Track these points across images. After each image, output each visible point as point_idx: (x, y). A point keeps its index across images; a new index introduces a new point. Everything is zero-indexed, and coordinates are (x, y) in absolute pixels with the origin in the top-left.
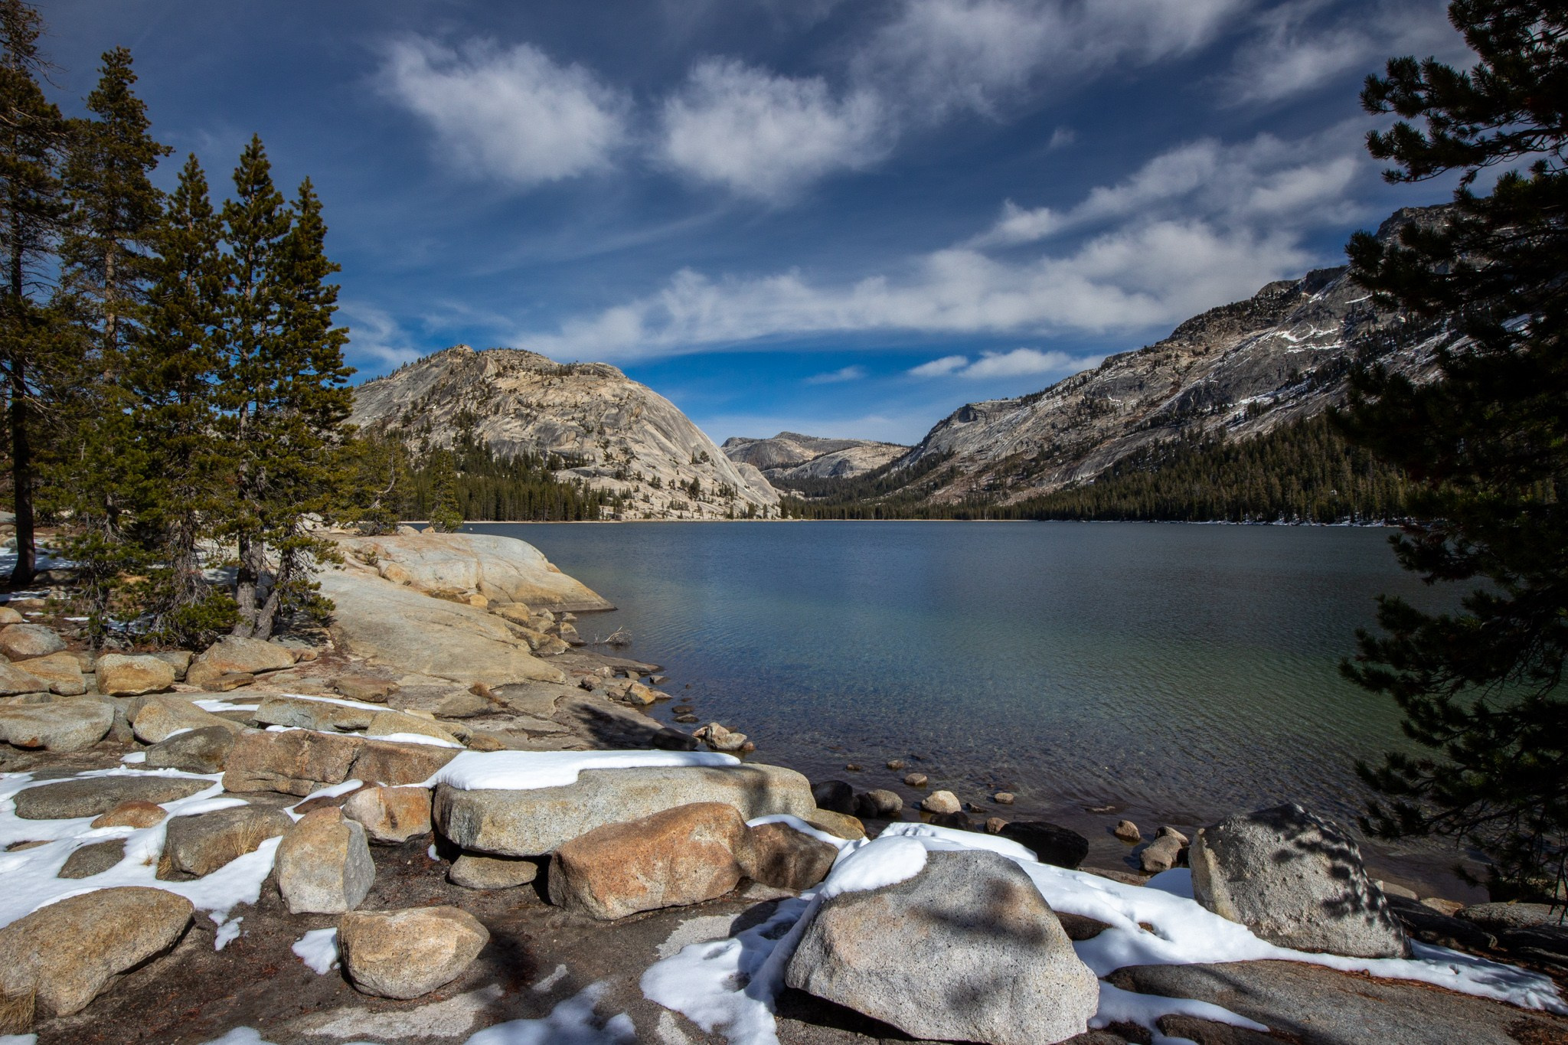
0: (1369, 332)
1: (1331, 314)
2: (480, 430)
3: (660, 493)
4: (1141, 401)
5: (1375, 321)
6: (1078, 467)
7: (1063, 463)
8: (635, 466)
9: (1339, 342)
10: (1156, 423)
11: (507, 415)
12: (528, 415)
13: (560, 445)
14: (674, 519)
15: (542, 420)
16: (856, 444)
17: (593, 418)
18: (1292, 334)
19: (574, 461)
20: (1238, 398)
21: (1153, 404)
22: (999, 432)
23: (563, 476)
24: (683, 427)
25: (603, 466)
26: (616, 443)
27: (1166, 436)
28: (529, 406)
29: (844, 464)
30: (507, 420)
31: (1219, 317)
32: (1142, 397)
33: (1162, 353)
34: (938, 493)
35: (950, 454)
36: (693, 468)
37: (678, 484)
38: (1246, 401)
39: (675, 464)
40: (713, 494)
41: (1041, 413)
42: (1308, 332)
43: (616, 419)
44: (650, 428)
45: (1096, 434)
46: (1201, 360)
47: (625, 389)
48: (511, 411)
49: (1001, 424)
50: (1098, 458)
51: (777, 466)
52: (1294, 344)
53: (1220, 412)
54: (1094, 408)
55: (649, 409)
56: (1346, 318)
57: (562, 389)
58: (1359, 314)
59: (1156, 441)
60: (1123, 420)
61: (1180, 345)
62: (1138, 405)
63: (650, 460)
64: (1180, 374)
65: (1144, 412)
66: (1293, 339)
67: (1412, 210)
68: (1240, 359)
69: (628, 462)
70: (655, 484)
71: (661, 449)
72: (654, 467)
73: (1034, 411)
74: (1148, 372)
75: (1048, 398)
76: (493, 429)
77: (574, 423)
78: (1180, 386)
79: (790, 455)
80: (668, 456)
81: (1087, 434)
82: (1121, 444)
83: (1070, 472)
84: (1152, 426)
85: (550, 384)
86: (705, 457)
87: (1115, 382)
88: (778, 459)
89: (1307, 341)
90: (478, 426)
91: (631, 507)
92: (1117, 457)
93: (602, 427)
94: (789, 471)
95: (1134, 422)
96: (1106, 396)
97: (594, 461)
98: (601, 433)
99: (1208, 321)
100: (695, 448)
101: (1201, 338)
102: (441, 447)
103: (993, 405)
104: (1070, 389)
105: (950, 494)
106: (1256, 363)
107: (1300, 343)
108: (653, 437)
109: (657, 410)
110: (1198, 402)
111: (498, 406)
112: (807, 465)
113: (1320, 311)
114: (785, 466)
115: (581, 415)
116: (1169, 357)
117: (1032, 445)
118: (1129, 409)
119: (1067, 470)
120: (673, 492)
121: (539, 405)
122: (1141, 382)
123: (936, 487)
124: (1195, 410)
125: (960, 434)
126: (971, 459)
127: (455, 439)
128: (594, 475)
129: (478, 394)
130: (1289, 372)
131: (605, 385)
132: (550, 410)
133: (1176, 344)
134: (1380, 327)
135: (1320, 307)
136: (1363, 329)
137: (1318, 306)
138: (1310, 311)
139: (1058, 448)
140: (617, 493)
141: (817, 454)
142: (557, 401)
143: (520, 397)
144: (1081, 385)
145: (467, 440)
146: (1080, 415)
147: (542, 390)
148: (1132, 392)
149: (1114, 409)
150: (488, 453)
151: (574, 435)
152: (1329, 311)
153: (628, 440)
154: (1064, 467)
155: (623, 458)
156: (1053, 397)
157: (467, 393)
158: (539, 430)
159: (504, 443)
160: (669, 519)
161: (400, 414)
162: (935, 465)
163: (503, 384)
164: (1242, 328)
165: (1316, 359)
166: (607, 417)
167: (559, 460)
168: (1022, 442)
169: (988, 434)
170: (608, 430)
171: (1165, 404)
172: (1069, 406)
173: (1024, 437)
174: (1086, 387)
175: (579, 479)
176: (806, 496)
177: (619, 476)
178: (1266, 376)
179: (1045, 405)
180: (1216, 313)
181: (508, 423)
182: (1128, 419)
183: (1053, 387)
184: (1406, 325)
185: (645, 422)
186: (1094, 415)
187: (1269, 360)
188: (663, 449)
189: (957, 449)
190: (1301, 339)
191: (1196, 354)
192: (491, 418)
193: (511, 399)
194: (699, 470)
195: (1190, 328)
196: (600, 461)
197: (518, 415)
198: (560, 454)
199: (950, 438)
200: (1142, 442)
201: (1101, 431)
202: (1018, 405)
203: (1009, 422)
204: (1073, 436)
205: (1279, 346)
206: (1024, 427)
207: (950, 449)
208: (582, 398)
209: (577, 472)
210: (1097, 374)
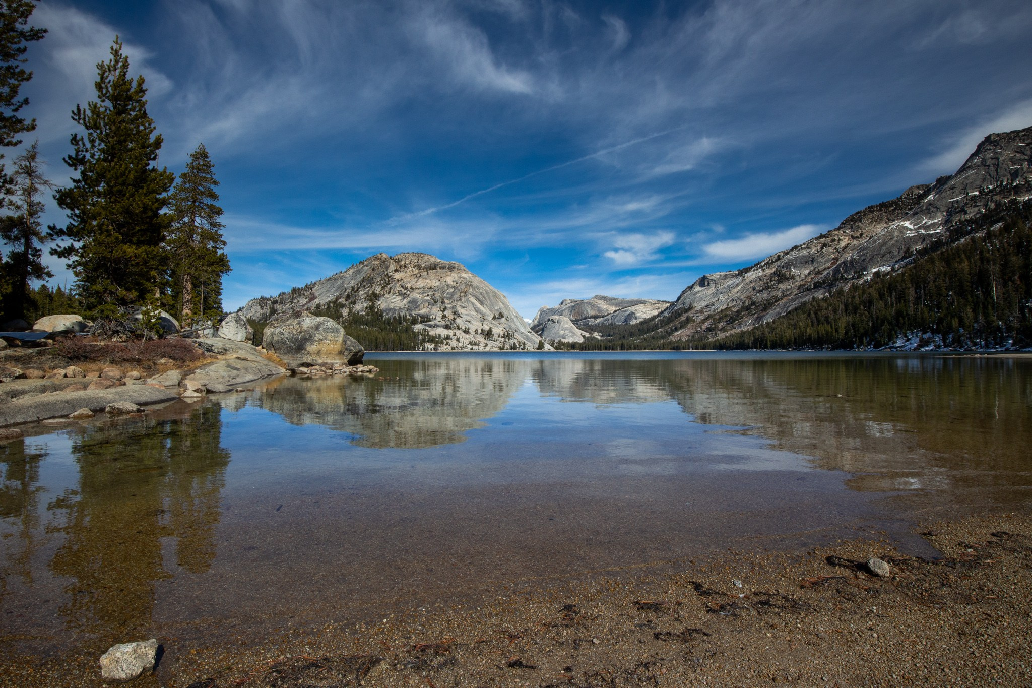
0: (960, 221)
1: (938, 208)
2: (379, 303)
3: (468, 336)
4: (811, 271)
5: (966, 213)
6: (764, 316)
7: (755, 313)
8: (459, 321)
9: (941, 228)
10: (817, 286)
11: (394, 294)
12: (405, 294)
13: (419, 310)
14: (469, 350)
15: (412, 297)
16: (643, 302)
17: (440, 295)
18: (910, 224)
19: (425, 319)
20: (871, 268)
21: (819, 273)
22: (721, 293)
23: (418, 327)
24: (492, 298)
25: (440, 321)
26: (450, 308)
27: (820, 295)
28: (406, 289)
29: (631, 315)
30: (394, 297)
31: (872, 212)
32: (812, 268)
33: (830, 238)
34: (676, 333)
35: (690, 308)
36: (493, 322)
37: (479, 331)
38: (875, 270)
39: (483, 319)
40: (499, 336)
41: (747, 281)
42: (922, 221)
43: (452, 294)
44: (473, 299)
45: (780, 294)
46: (855, 242)
47: (460, 277)
48: (397, 292)
49: (723, 288)
50: (778, 310)
51: (591, 318)
52: (911, 230)
53: (858, 278)
54: (780, 277)
55: (474, 288)
56: (947, 212)
57: (426, 278)
58: (955, 209)
59: (814, 298)
60: (798, 284)
61: (844, 232)
62: (809, 274)
63: (468, 318)
64: (839, 252)
65: (812, 278)
66: (911, 227)
67: (998, 135)
68: (875, 242)
69: (454, 319)
70: (466, 331)
71: (476, 311)
72: (469, 322)
73: (744, 280)
74: (818, 251)
75: (754, 270)
76: (386, 302)
77: (428, 298)
78: (837, 260)
79: (599, 310)
80: (480, 315)
81: (774, 293)
82: (793, 300)
83: (759, 318)
84: (814, 288)
85: (421, 276)
86: (501, 315)
87: (796, 258)
88: (592, 313)
89: (919, 228)
90: (379, 301)
91: (447, 344)
92: (790, 309)
93: (443, 300)
94: (598, 320)
95: (804, 285)
96: (790, 268)
97: (435, 318)
98: (443, 302)
99: (864, 215)
100: (497, 310)
101: (859, 227)
102: (358, 313)
103: (720, 276)
104: (768, 264)
105: (682, 334)
106: (884, 244)
107: (915, 230)
108: (473, 304)
109: (478, 288)
110: (846, 271)
111: (390, 289)
112: (609, 317)
113: (931, 207)
114: (595, 317)
115: (432, 293)
116: (833, 241)
117: (739, 301)
118: (803, 276)
119: (757, 318)
120: (476, 336)
121: (412, 288)
122: (813, 258)
123: (676, 329)
124: (842, 276)
125: (698, 295)
126: (701, 311)
127: (367, 308)
128: (434, 327)
129: (382, 282)
130: (905, 249)
131: (450, 275)
132: (417, 291)
133: (841, 231)
134: (967, 217)
135: (930, 204)
136: (956, 219)
137: (930, 203)
138: (924, 208)
139: (754, 303)
140: (443, 336)
141: (617, 309)
142: (422, 285)
143: (403, 284)
144: (776, 261)
145: (372, 308)
146: (771, 281)
147: (416, 279)
148: (807, 265)
149: (793, 277)
150: (382, 315)
151: (427, 304)
152: (936, 207)
153: (458, 307)
154: (756, 316)
155: (452, 317)
156: (757, 270)
157: (378, 282)
158: (409, 302)
159: (390, 309)
160: (465, 350)
161: (346, 294)
162: (680, 315)
163: (397, 276)
164: (888, 219)
165: (924, 240)
166: (447, 294)
167: (418, 319)
168: (733, 300)
169: (715, 294)
170: (446, 301)
171: (825, 273)
172: (765, 276)
173: (735, 297)
174: (779, 263)
175: (425, 329)
176: (602, 336)
177: (447, 327)
178: (890, 252)
179: (751, 275)
180: (871, 209)
181: (394, 298)
182: (802, 283)
183: (760, 263)
184: (984, 215)
185: (470, 296)
186: (780, 281)
187: (893, 242)
188: (477, 311)
189: (695, 305)
190: (916, 227)
191: (853, 238)
192: (387, 296)
193: (398, 285)
194: (496, 323)
195: (852, 220)
196: (438, 319)
197: (400, 294)
198: (418, 315)
199: (692, 298)
200: (806, 299)
201: (783, 292)
202: (736, 275)
203: (729, 287)
204: (765, 295)
205: (901, 232)
206: (736, 290)
207: (690, 306)
208: (436, 283)
209: (426, 325)
210: (787, 253)
